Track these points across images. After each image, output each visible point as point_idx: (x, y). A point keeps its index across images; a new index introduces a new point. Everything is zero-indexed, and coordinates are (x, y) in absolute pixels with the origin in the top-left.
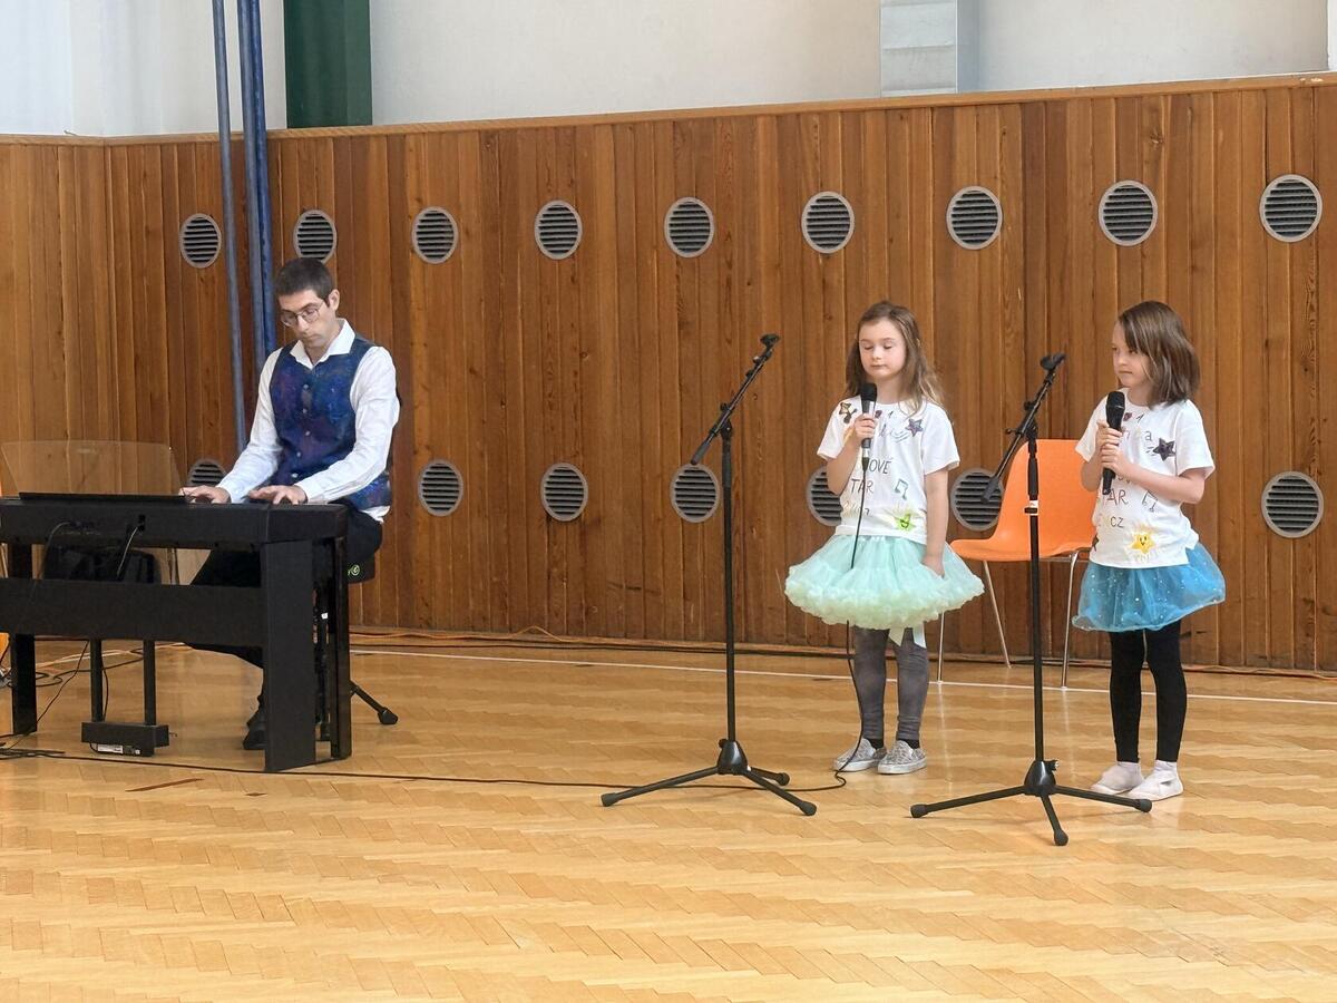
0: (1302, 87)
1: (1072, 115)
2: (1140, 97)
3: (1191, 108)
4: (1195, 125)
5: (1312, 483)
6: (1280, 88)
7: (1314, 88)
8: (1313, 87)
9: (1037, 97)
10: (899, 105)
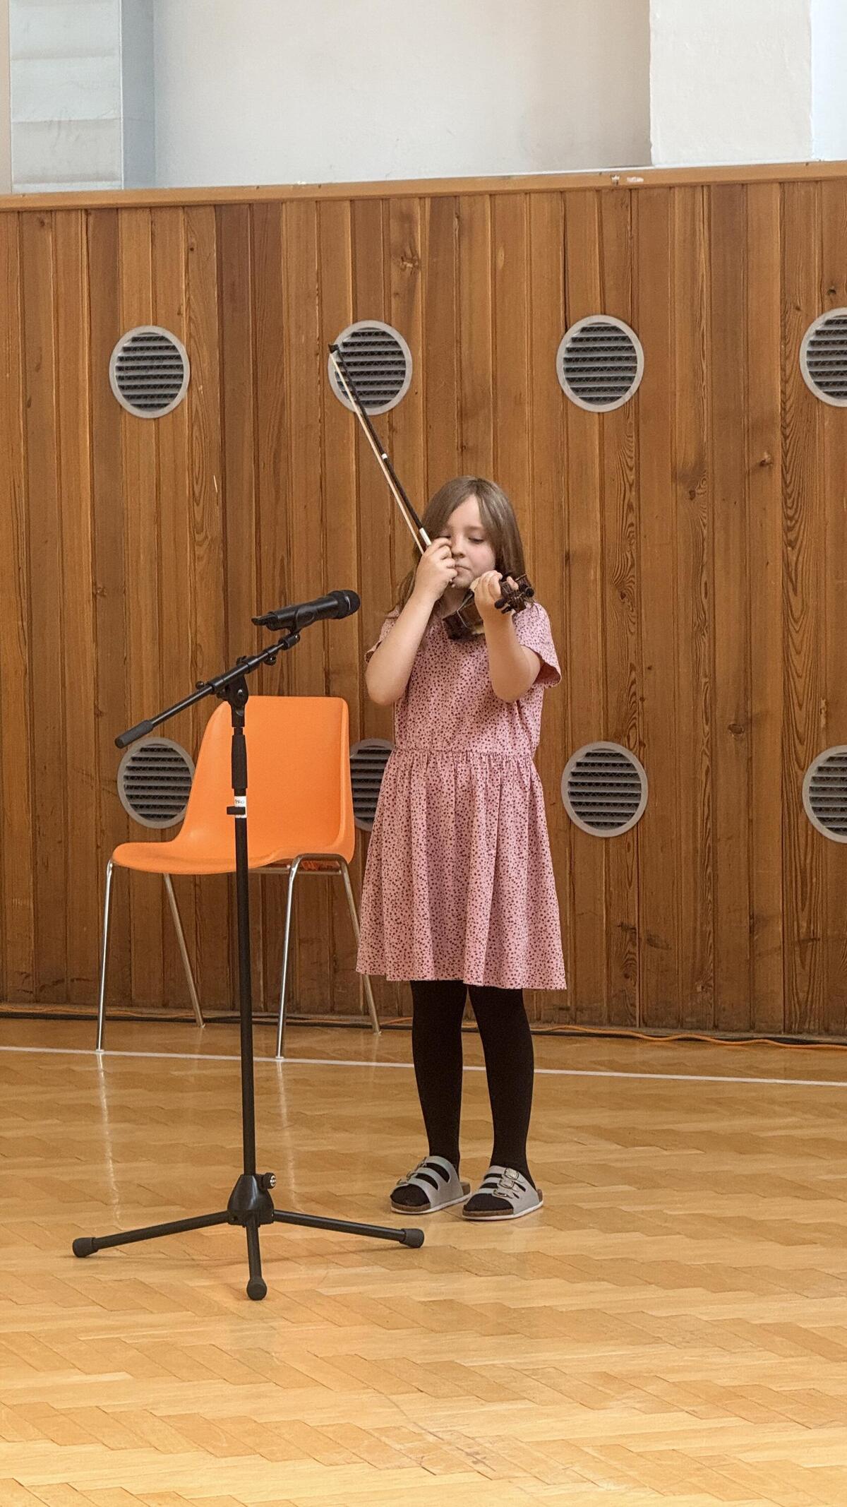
0: (615, 188)
1: (288, 223)
2: (385, 199)
3: (458, 217)
4: (465, 241)
5: (633, 759)
6: (584, 190)
7: (632, 189)
8: (630, 190)
9: (238, 197)
10: (38, 204)
